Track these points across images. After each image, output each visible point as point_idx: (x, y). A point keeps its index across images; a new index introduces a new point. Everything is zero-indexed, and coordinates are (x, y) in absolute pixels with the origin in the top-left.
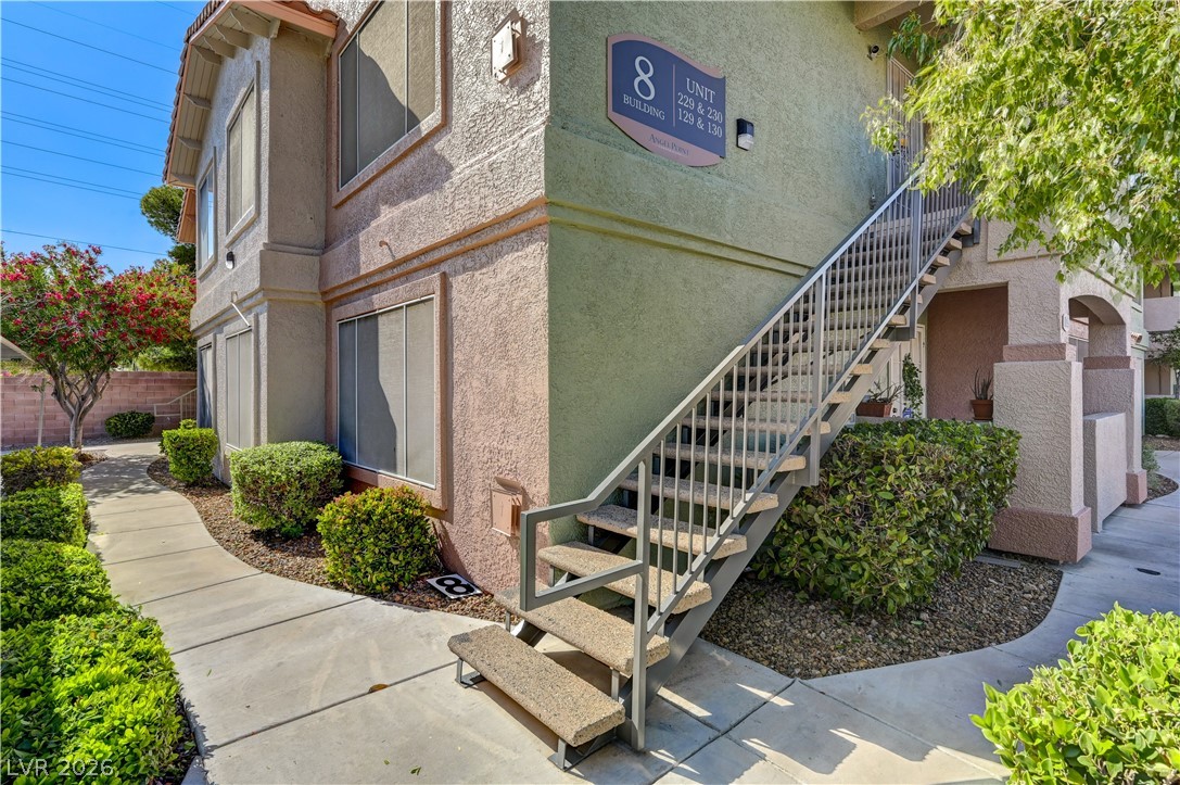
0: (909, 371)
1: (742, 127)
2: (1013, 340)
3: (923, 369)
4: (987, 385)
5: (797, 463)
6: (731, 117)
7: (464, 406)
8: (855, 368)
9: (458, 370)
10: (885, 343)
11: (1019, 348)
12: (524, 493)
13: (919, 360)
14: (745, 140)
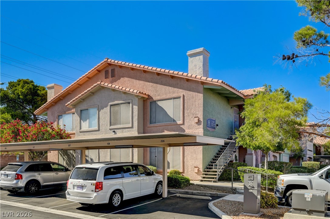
0: (236, 157)
1: (217, 125)
2: (248, 153)
3: (238, 157)
4: (245, 159)
5: (226, 164)
6: (216, 124)
7: (187, 159)
8: (230, 156)
9: (185, 155)
10: (233, 153)
11: (248, 154)
12: (199, 168)
13: (237, 155)
14: (217, 127)
